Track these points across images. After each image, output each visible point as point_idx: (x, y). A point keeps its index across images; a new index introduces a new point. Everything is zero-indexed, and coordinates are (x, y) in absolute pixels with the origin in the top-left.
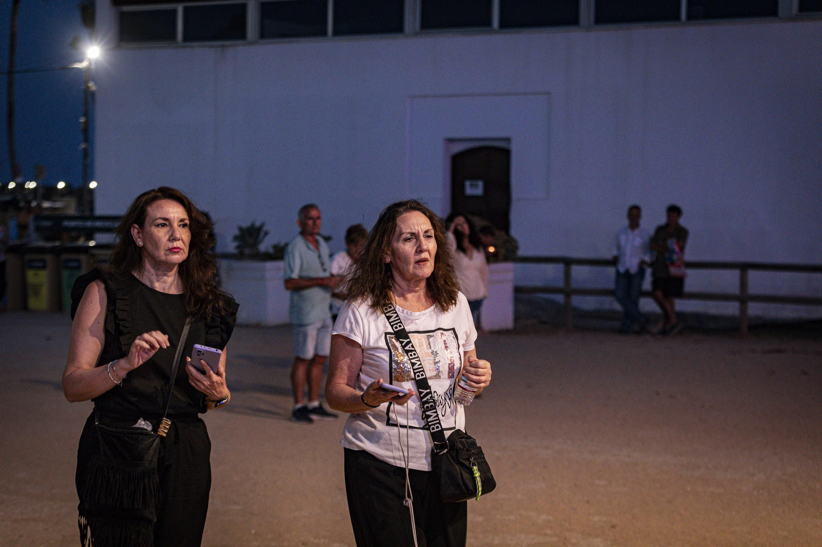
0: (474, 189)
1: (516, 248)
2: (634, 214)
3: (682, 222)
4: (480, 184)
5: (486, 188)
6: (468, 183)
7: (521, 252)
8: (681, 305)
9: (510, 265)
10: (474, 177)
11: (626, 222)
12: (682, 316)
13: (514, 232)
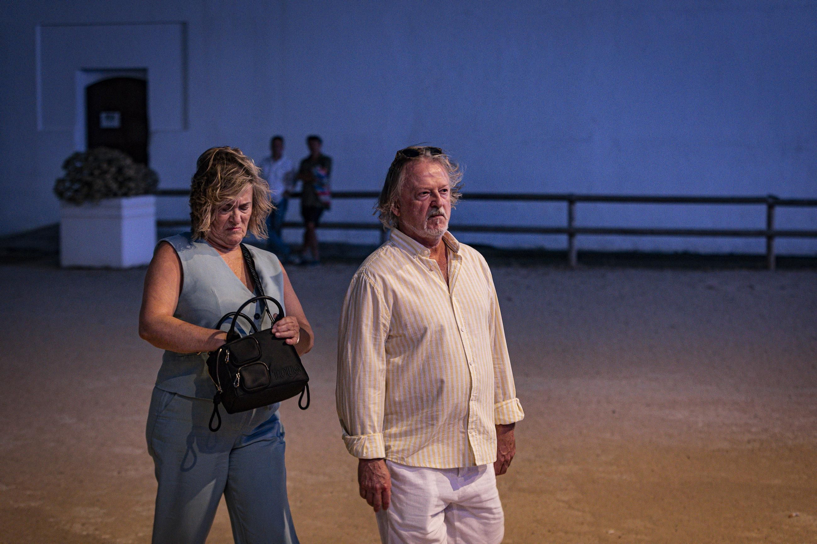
0: (111, 121)
1: (156, 181)
2: (277, 144)
3: (325, 150)
4: (117, 116)
5: (123, 120)
6: (103, 115)
7: (163, 185)
8: (324, 236)
9: (150, 200)
10: (109, 109)
11: (268, 153)
12: (324, 246)
13: (154, 165)
